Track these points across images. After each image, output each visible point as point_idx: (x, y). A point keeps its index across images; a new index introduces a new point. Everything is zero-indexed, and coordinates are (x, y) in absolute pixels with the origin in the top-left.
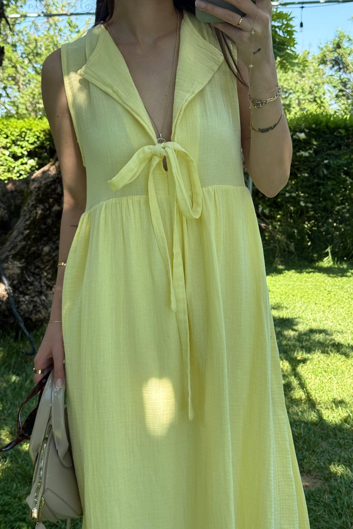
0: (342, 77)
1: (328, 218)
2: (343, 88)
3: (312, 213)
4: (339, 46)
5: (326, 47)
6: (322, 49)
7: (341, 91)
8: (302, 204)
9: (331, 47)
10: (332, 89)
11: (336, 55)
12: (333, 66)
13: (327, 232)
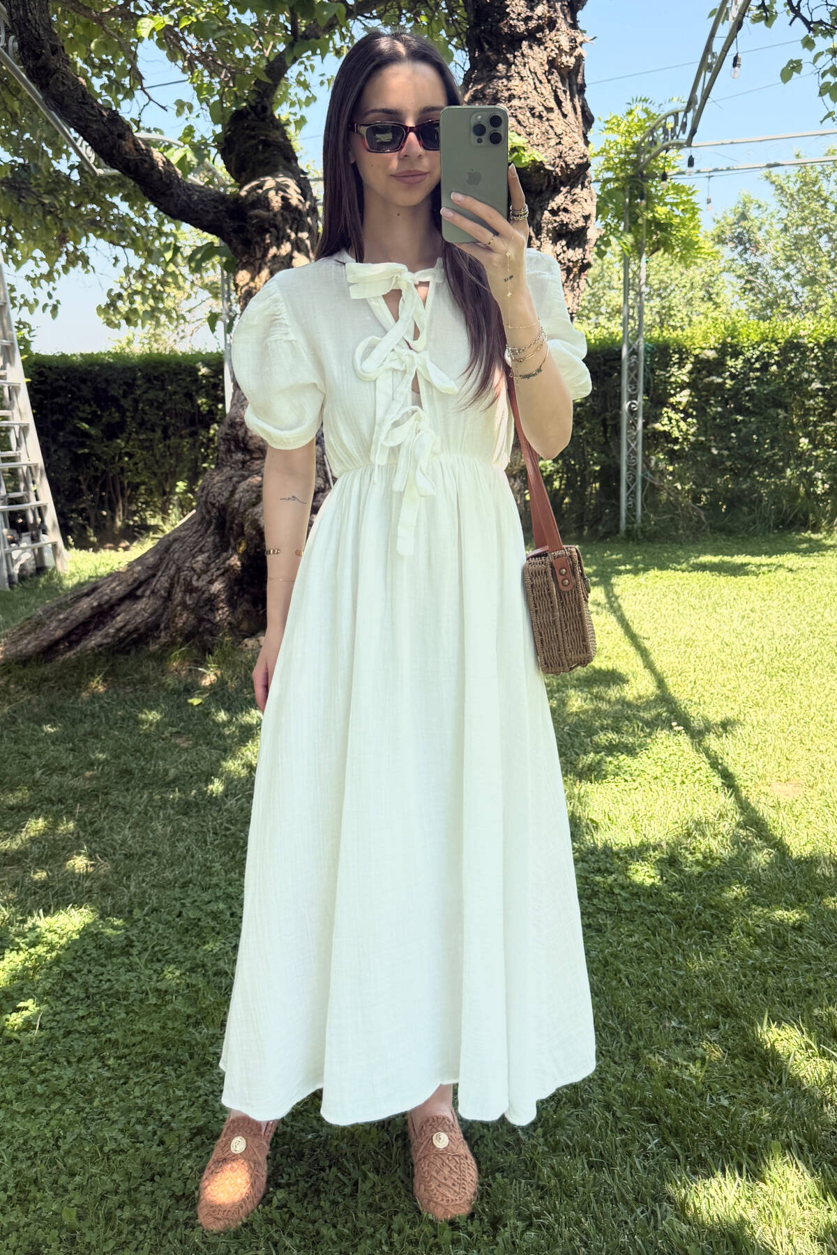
0: (750, 261)
1: (752, 470)
2: (751, 278)
3: (728, 463)
4: (744, 217)
5: (724, 218)
6: (718, 222)
7: (748, 281)
8: (715, 451)
9: (732, 218)
10: (735, 280)
11: (739, 230)
12: (736, 247)
13: (752, 489)
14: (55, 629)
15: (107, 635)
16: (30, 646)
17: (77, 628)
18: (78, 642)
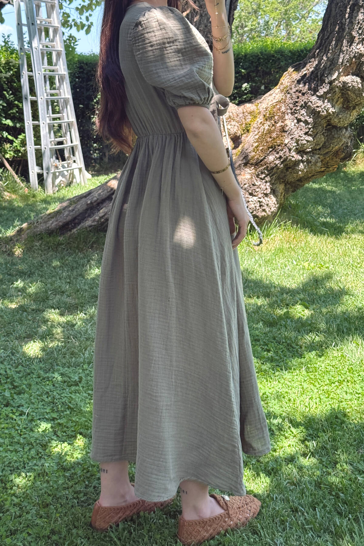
14: (67, 216)
15: (94, 221)
16: (53, 225)
17: (78, 216)
18: (79, 224)
